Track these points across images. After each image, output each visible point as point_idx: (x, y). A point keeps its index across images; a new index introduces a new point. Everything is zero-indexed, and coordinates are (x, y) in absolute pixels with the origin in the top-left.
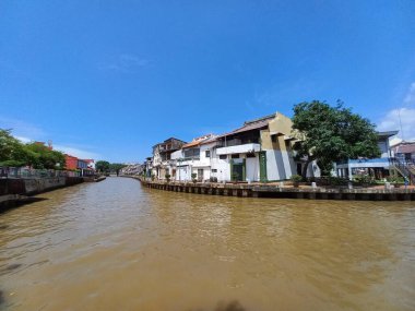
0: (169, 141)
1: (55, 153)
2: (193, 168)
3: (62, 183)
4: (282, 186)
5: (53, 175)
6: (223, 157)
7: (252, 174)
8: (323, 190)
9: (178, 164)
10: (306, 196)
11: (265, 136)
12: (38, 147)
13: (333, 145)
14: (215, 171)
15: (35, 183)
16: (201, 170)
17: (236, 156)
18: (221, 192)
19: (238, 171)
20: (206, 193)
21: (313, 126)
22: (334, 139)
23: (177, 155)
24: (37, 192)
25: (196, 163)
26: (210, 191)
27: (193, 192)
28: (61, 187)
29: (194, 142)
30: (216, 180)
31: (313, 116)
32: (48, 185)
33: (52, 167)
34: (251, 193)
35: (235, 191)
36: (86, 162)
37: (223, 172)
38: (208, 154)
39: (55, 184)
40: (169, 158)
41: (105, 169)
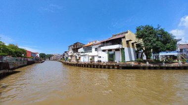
0: (76, 44)
1: (21, 49)
2: (89, 56)
3: (26, 63)
4: (133, 64)
5: (21, 60)
6: (104, 51)
7: (118, 59)
8: (152, 65)
9: (83, 54)
10: (144, 68)
12: (11, 46)
13: (157, 45)
14: (100, 57)
15: (14, 64)
16: (93, 57)
17: (110, 50)
18: (105, 67)
19: (111, 57)
20: (97, 67)
21: (146, 36)
22: (157, 42)
23: (81, 50)
24: (14, 68)
25: (90, 54)
26: (99, 66)
27: (91, 67)
28: (25, 66)
29: (88, 44)
30: (101, 62)
31: (146, 32)
32: (19, 65)
33: (22, 57)
34: (118, 67)
35: (111, 66)
36: (35, 54)
37: (104, 58)
38: (96, 49)
39: (23, 64)
40: (77, 51)
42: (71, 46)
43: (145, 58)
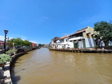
0: (55, 38)
1: (30, 42)
2: (62, 45)
3: (32, 49)
4: (91, 49)
5: (30, 48)
6: (71, 41)
7: (81, 46)
8: (107, 50)
9: (58, 44)
10: (100, 52)
11: (84, 34)
12: (26, 41)
13: (110, 35)
14: (69, 45)
15: (26, 49)
16: (65, 45)
17: (75, 41)
18: (71, 51)
19: (76, 45)
20: (67, 51)
21: (102, 29)
22: (110, 33)
23: (58, 41)
24: (27, 52)
25: (63, 43)
27: (63, 51)
28: (31, 50)
29: (62, 38)
30: (69, 48)
31: (101, 26)
32: (29, 50)
33: (30, 46)
34: (80, 51)
35: (76, 51)
36: (36, 44)
37: (71, 46)
38: (66, 41)
39: (30, 50)
40: (56, 42)
41: (40, 46)
42: (53, 39)
43: (104, 45)
